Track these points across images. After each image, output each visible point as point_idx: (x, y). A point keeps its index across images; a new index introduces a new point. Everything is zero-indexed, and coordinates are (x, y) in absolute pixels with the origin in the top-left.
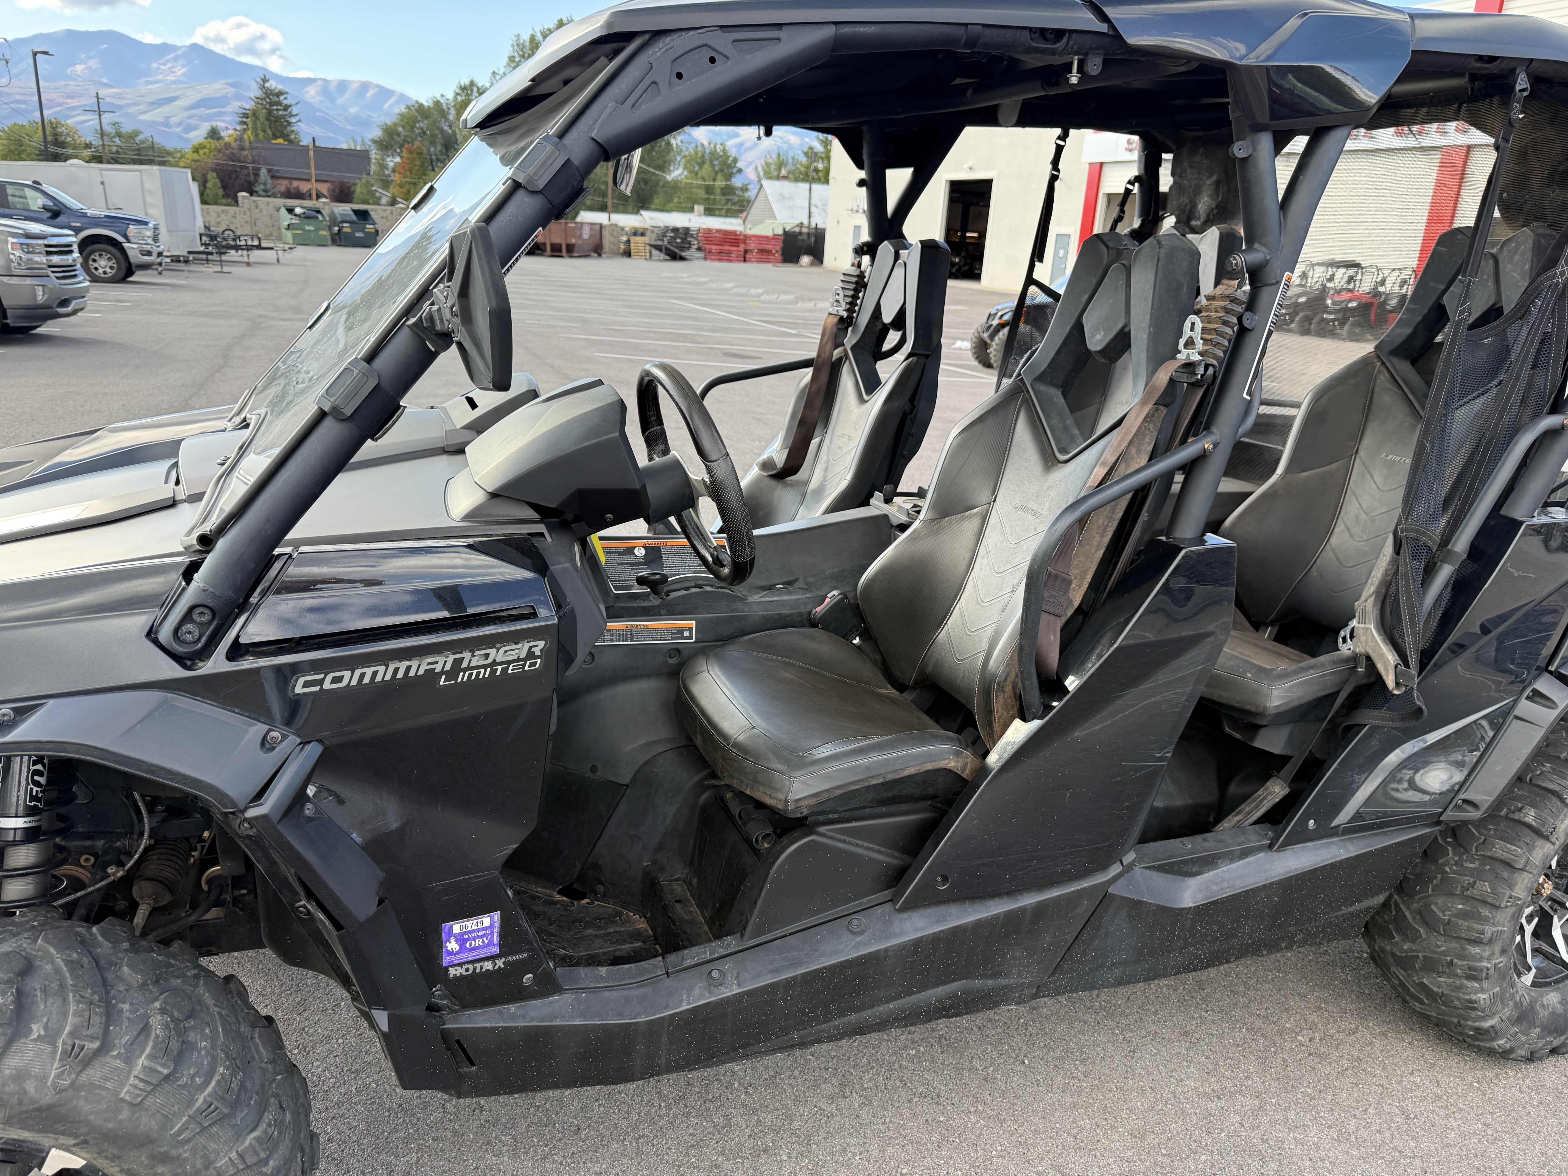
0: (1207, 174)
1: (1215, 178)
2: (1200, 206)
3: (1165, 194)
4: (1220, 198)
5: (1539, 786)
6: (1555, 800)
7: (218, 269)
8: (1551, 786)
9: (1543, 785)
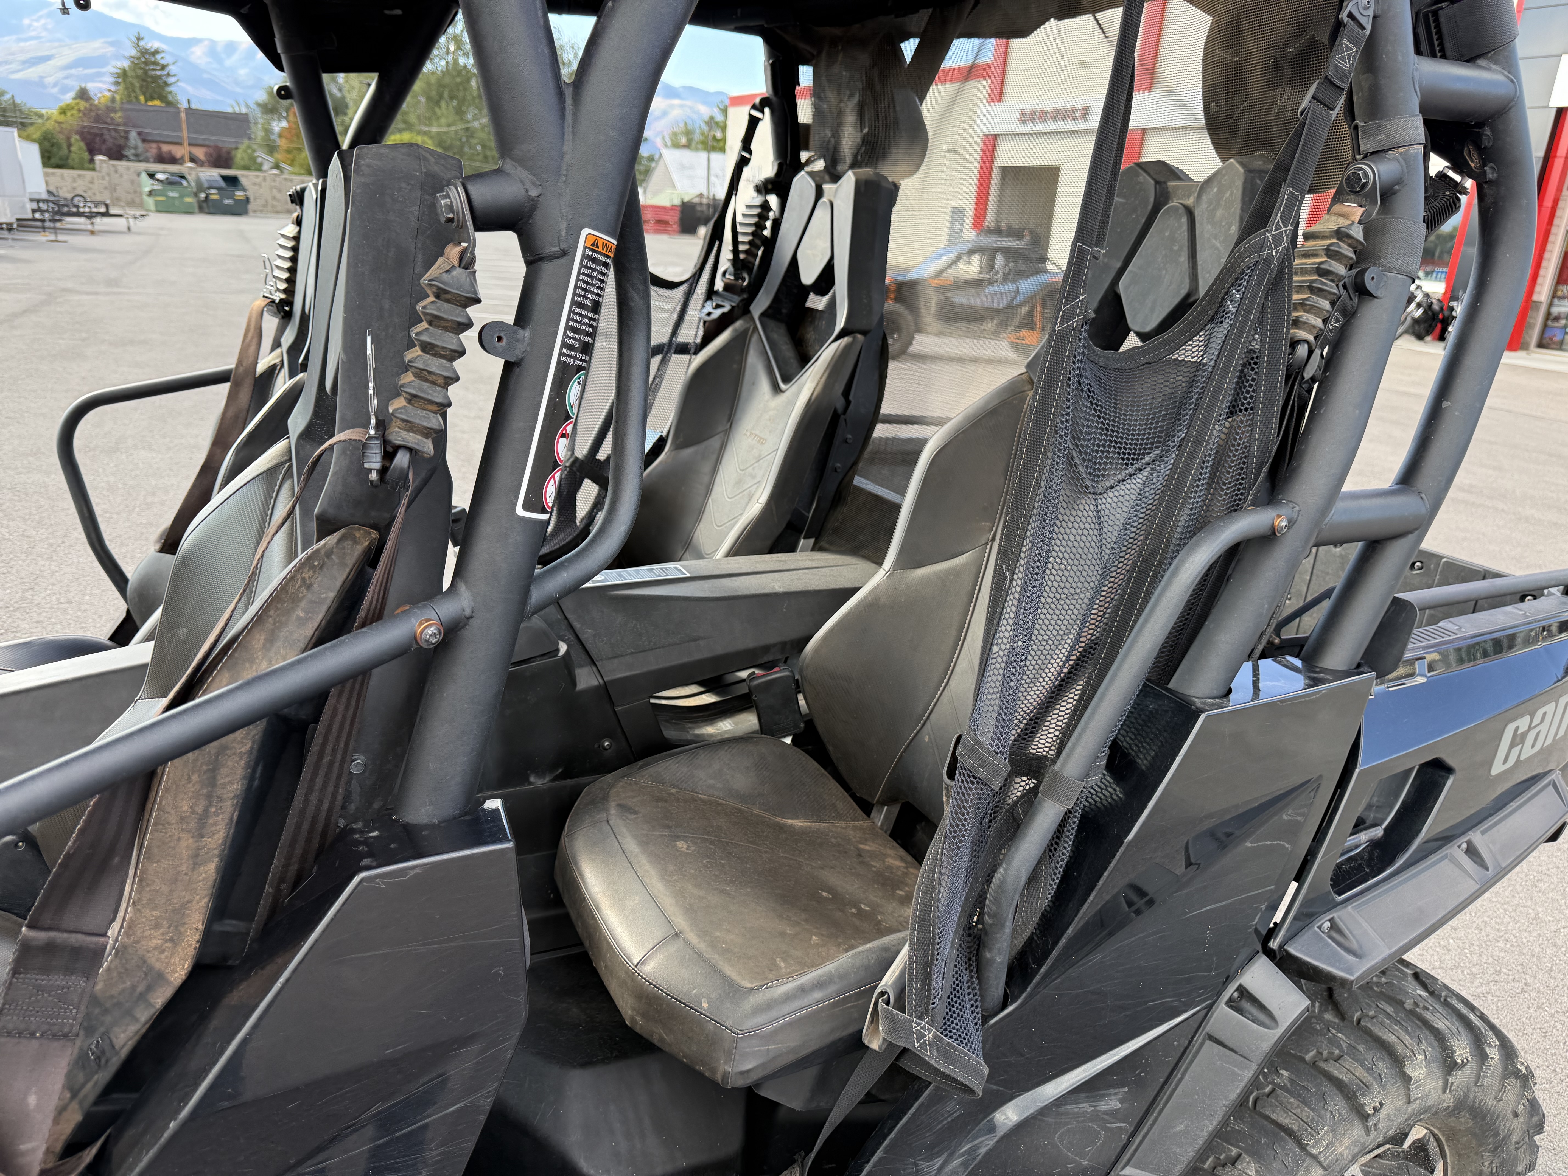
0: (848, 93)
1: (856, 99)
2: (844, 143)
3: (807, 127)
4: (866, 130)
5: (1267, 1118)
6: (1291, 1144)
7: (52, 237)
8: (1284, 1119)
9: (1274, 1116)
